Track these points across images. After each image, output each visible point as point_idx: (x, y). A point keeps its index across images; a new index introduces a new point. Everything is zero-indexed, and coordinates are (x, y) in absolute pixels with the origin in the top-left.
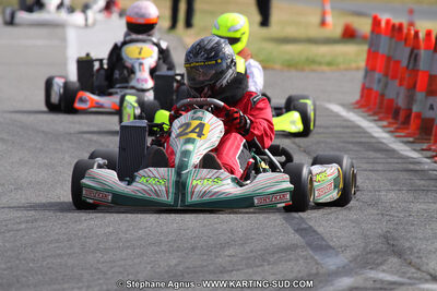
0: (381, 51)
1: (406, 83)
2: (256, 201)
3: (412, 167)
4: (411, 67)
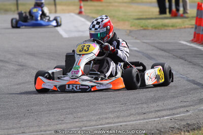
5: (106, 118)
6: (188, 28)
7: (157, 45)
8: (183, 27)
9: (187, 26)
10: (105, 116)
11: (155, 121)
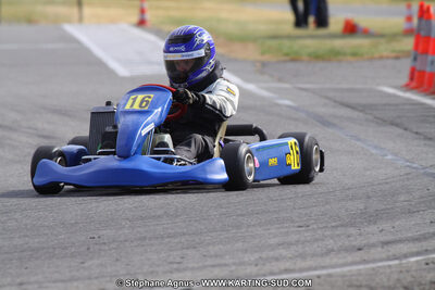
5: (277, 259)
6: (388, 58)
7: (331, 94)
8: (377, 55)
9: (385, 54)
10: (271, 254)
11: (390, 266)
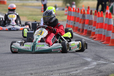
0: (72, 15)
1: (82, 22)
2: (52, 50)
3: (89, 41)
4: (83, 19)
